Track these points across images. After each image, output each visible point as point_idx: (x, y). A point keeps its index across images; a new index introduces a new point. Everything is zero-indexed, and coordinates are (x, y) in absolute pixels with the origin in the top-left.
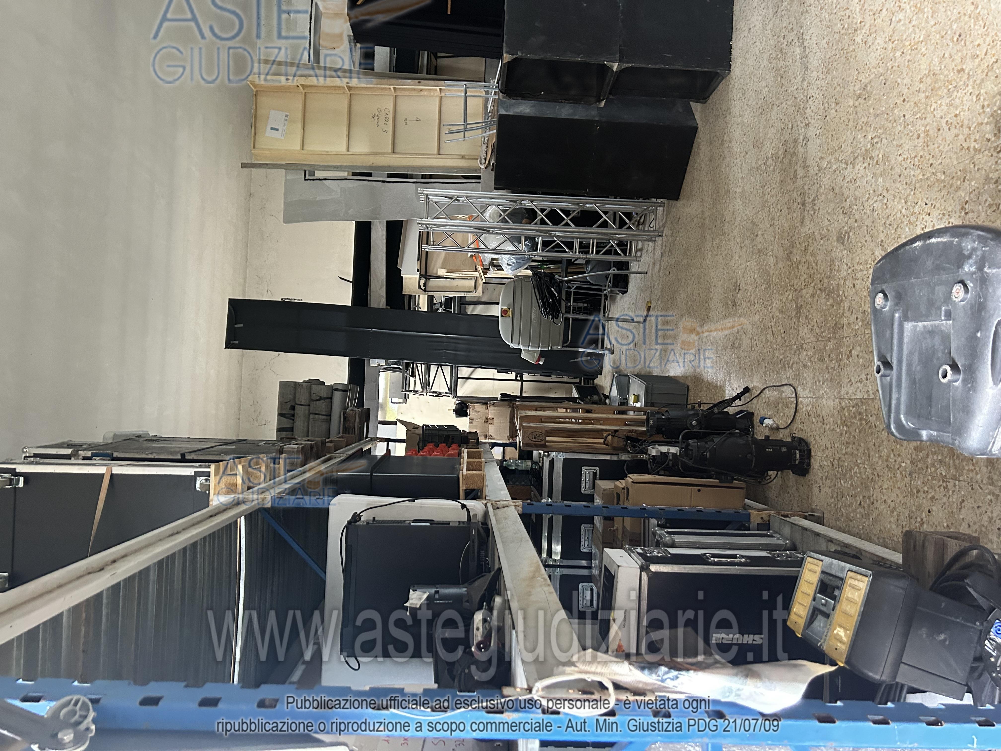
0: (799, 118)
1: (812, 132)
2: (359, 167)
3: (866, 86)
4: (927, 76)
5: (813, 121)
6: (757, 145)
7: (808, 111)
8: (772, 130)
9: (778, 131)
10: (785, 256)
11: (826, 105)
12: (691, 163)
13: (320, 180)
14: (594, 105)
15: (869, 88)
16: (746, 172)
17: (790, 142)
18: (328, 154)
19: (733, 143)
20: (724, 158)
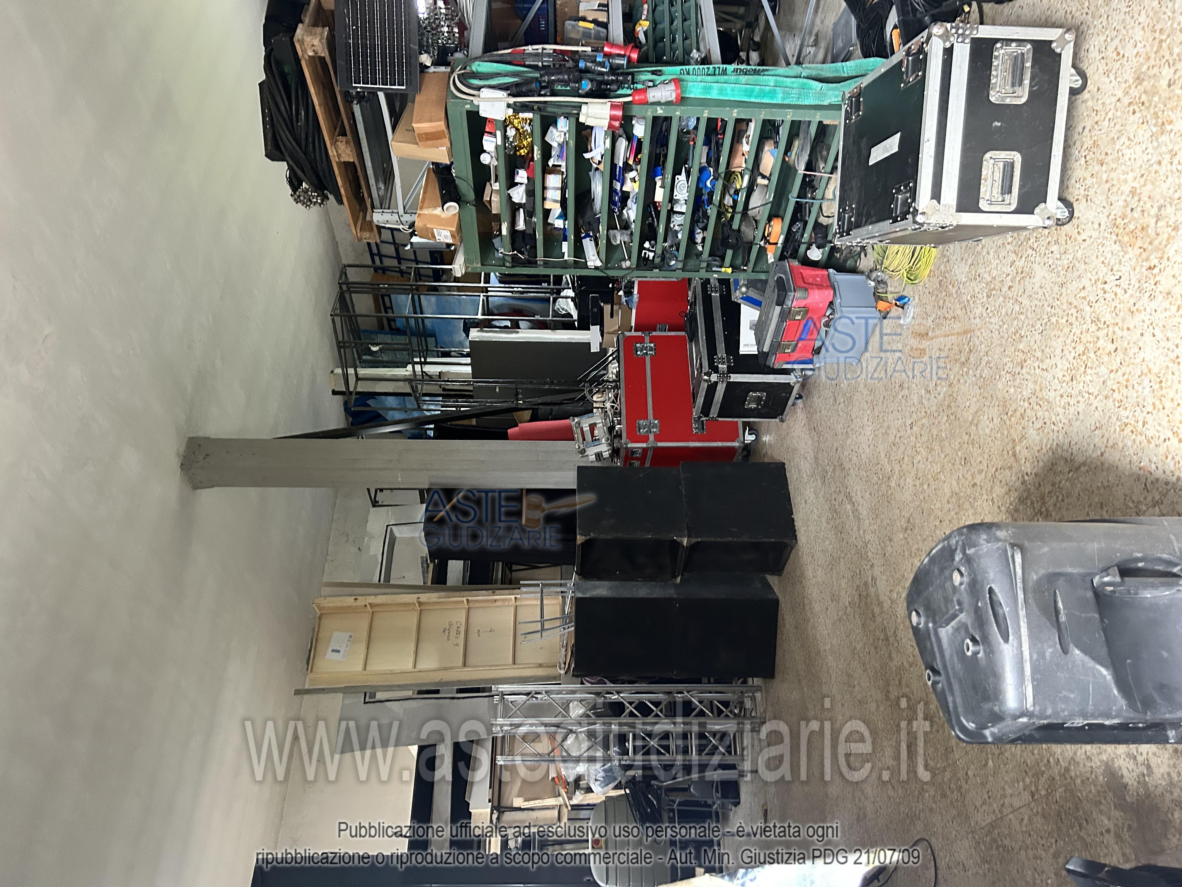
0: (864, 562)
1: (877, 571)
2: (426, 684)
3: (909, 519)
4: (951, 497)
5: (875, 562)
6: (835, 598)
7: (870, 554)
8: (845, 581)
9: (849, 580)
10: (884, 697)
11: (883, 545)
12: (779, 637)
13: (381, 701)
14: (669, 582)
15: (911, 520)
16: (830, 627)
17: (862, 586)
18: (392, 673)
19: (813, 603)
20: (808, 621)
